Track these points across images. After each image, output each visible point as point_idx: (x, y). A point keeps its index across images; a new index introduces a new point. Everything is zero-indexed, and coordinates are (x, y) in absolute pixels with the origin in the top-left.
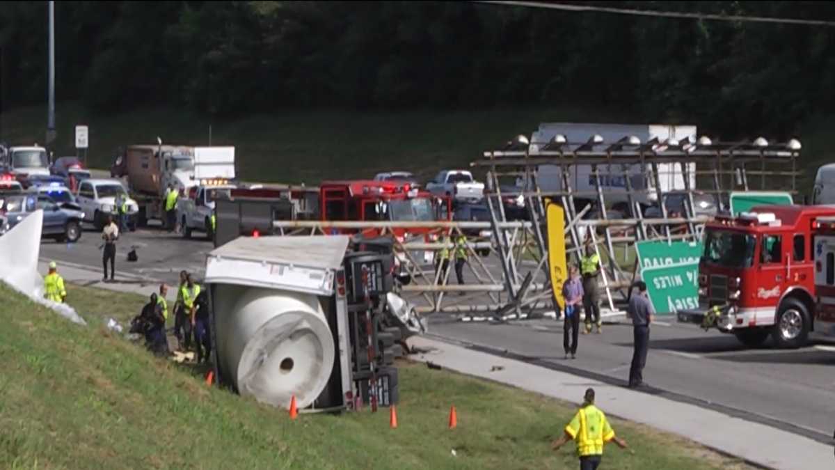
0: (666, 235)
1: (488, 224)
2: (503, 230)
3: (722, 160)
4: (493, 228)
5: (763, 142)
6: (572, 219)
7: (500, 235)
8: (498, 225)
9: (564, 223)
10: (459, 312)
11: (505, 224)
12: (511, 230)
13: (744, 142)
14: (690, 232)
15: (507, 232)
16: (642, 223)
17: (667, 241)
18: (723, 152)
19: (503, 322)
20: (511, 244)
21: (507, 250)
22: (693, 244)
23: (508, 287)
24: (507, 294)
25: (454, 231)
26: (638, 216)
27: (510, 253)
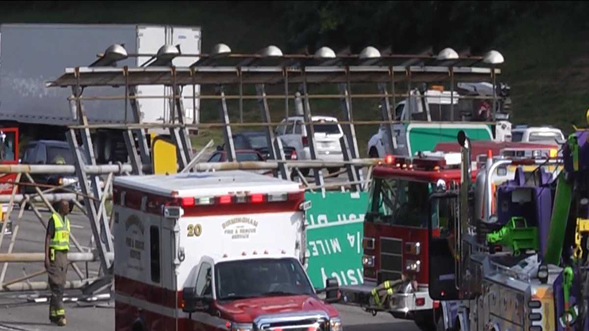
0: (318, 183)
1: (71, 168)
2: (92, 176)
3: (394, 80)
4: (77, 173)
5: (451, 54)
6: (188, 161)
7: (88, 182)
8: (85, 168)
9: (177, 166)
10: (31, 290)
11: (94, 168)
12: (102, 175)
13: (424, 55)
14: (352, 179)
15: (97, 179)
16: (286, 166)
17: (320, 190)
18: (396, 69)
19: (91, 305)
20: (103, 195)
21: (97, 203)
22: (356, 195)
23: (99, 255)
24: (97, 265)
25: (24, 178)
26: (279, 157)
27: (102, 208)
